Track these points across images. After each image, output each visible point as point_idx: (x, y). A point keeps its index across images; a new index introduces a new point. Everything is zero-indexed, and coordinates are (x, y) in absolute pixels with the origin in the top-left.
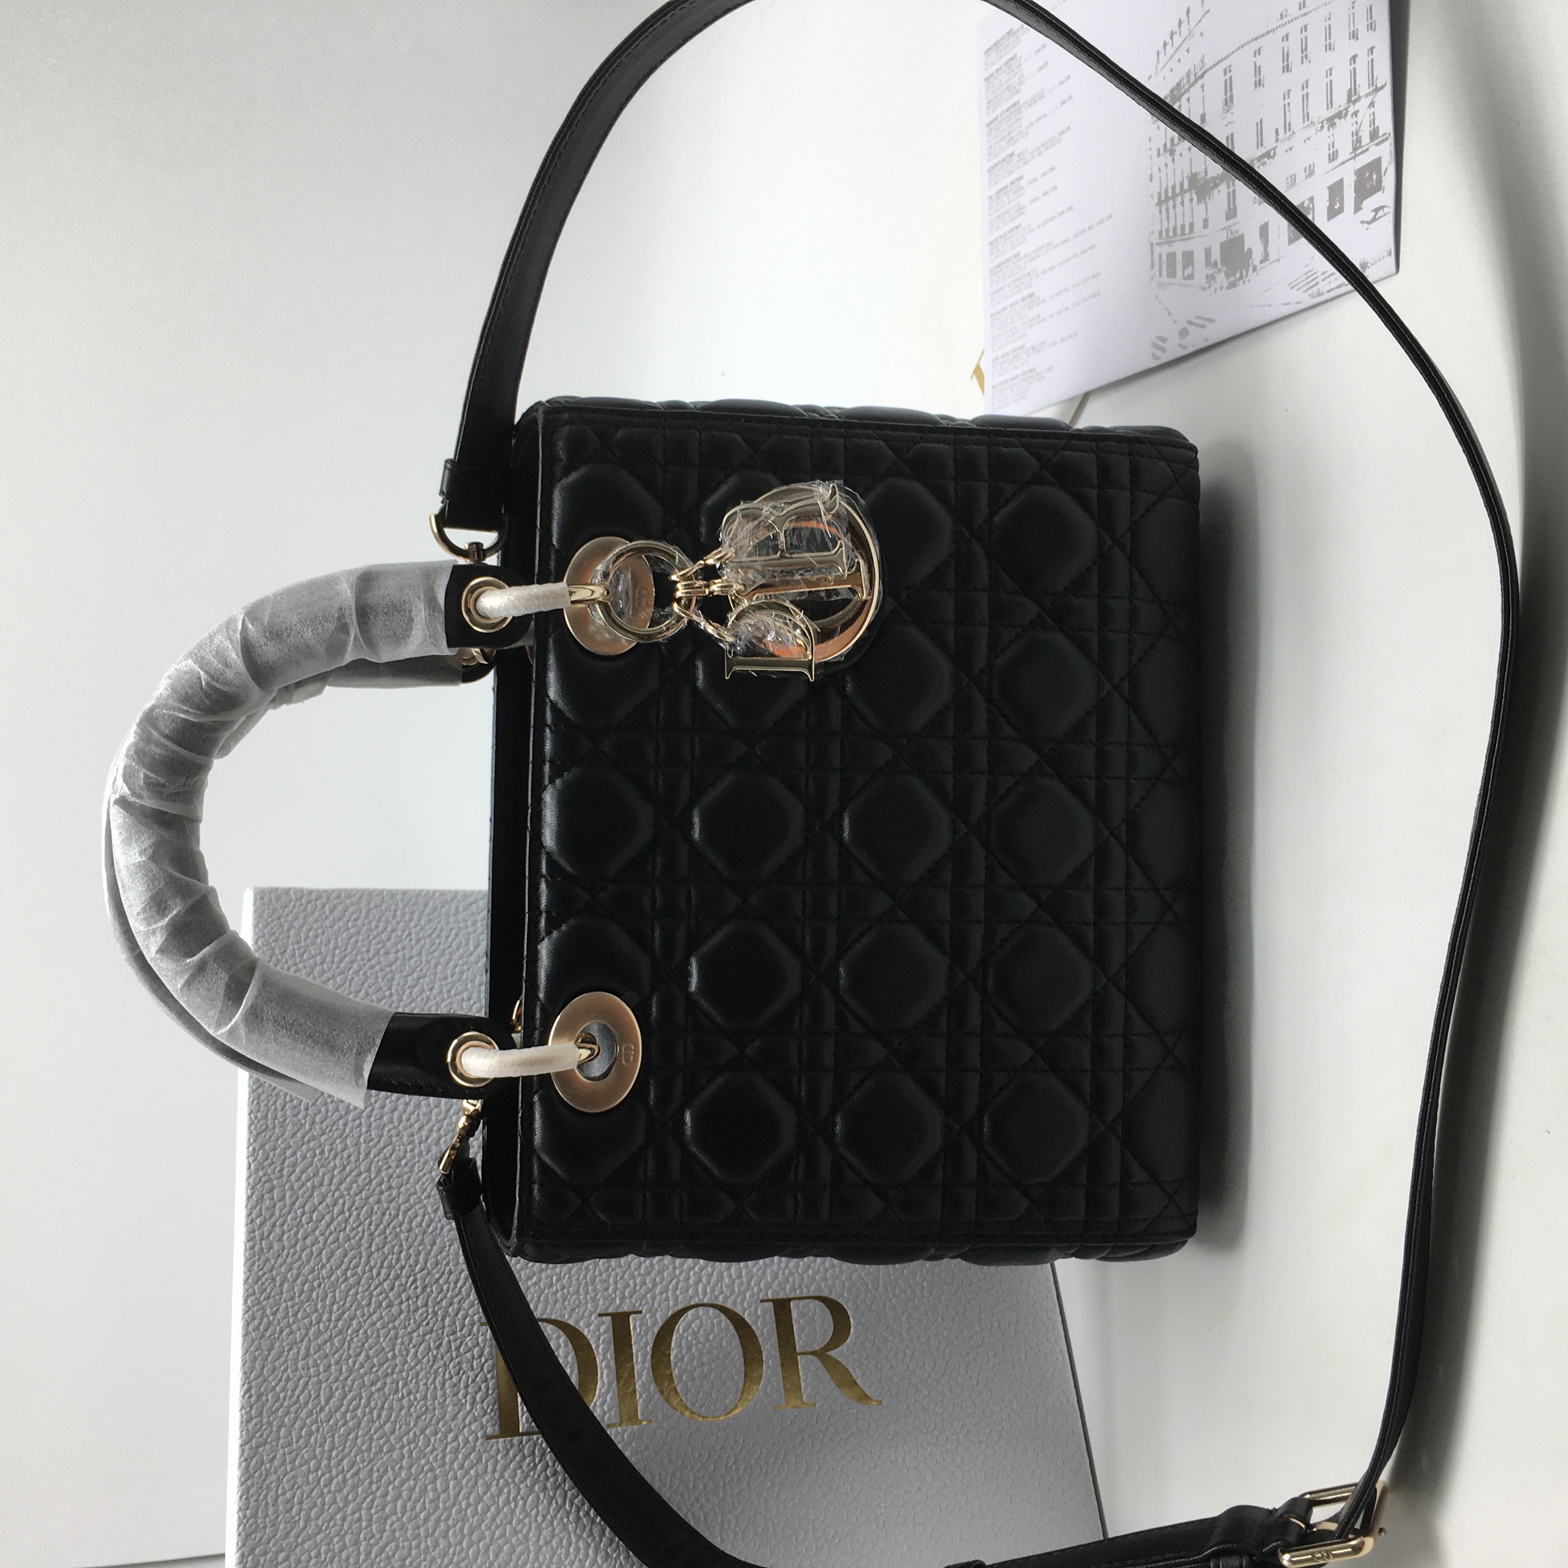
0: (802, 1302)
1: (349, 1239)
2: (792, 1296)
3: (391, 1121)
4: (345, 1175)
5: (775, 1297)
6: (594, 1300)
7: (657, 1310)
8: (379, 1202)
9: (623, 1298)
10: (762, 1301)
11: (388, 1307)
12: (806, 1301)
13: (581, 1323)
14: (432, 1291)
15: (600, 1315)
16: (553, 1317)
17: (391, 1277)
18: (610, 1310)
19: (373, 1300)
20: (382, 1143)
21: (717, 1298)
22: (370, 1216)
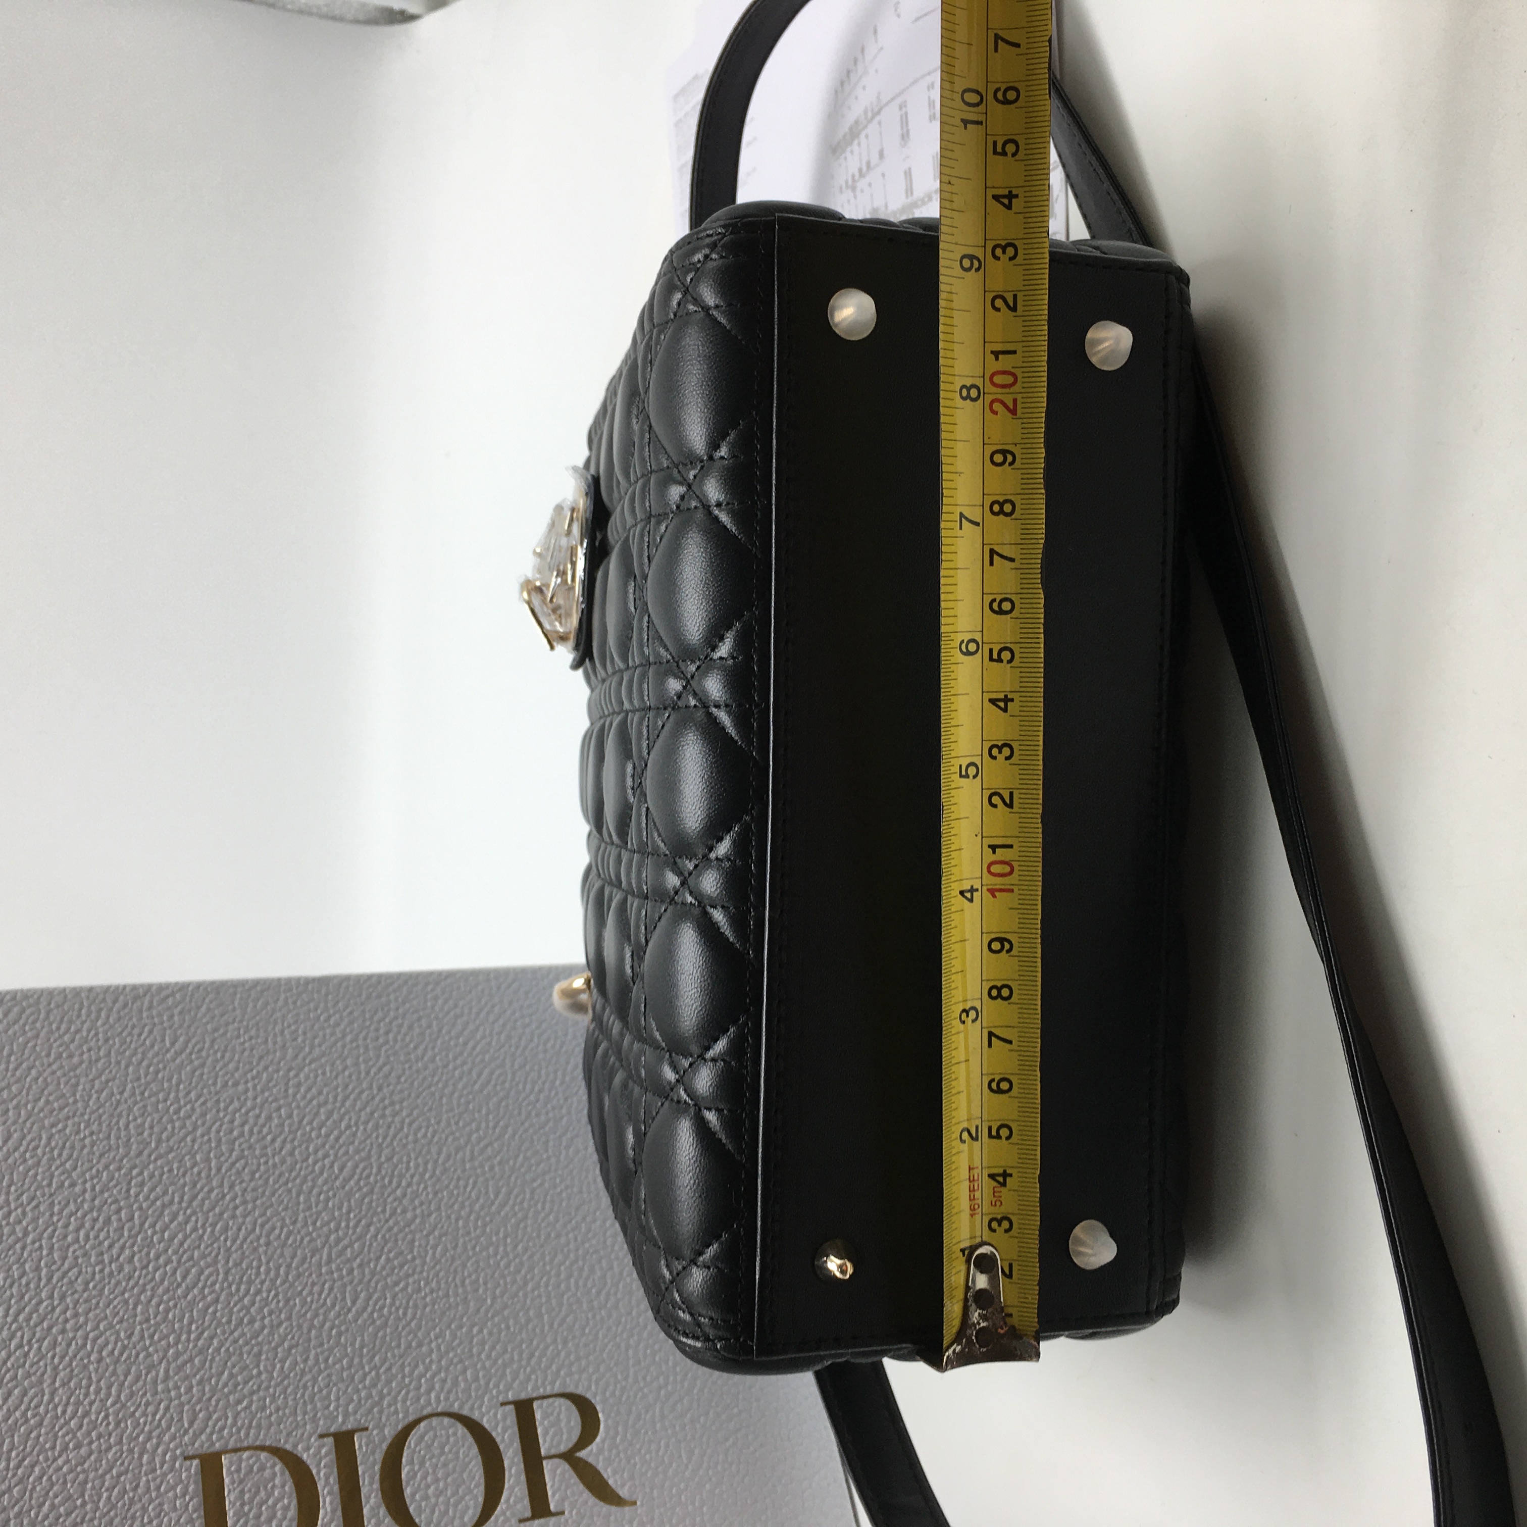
0: (545, 1402)
1: (28, 1375)
2: (534, 1395)
3: (77, 1240)
4: (23, 1304)
5: (516, 1398)
6: (314, 1419)
7: (385, 1425)
8: (63, 1331)
9: (346, 1415)
10: (503, 1404)
11: (74, 1449)
12: (551, 1400)
13: (300, 1447)
14: (127, 1427)
15: (322, 1436)
16: (268, 1443)
17: (79, 1414)
18: (332, 1430)
19: (58, 1443)
20: (66, 1265)
21: (452, 1405)
22: (54, 1348)
